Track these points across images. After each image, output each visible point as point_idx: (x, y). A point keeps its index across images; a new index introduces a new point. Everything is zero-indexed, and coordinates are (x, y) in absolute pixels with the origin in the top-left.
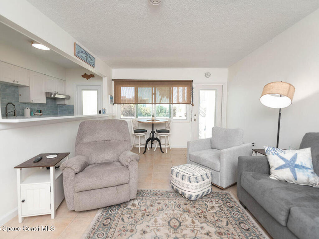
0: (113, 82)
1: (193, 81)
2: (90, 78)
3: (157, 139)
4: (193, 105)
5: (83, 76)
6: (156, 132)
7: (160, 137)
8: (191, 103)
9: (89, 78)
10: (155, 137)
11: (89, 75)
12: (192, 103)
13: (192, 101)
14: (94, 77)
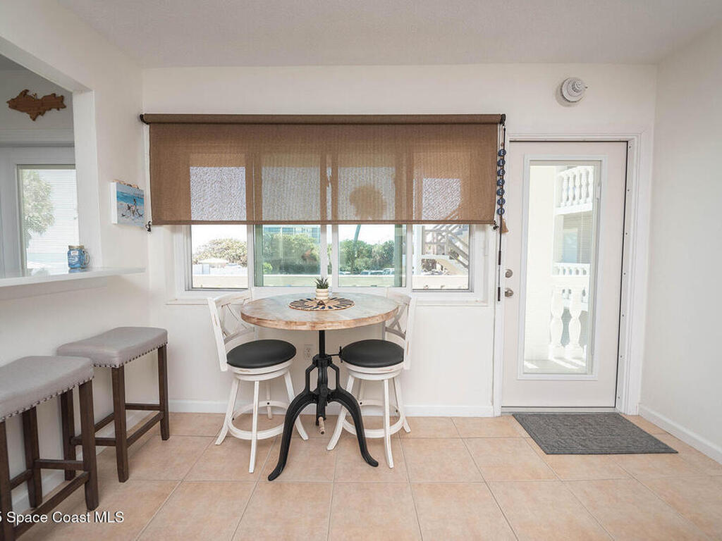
0: (146, 129)
1: (502, 119)
2: (48, 113)
3: (340, 395)
4: (502, 229)
5: (15, 104)
6: (336, 361)
7: (359, 382)
8: (496, 218)
9: (42, 114)
10: (332, 386)
11: (40, 97)
12: (501, 219)
13: (501, 212)
14: (65, 107)
